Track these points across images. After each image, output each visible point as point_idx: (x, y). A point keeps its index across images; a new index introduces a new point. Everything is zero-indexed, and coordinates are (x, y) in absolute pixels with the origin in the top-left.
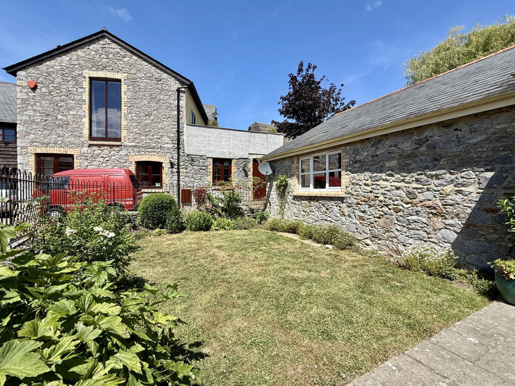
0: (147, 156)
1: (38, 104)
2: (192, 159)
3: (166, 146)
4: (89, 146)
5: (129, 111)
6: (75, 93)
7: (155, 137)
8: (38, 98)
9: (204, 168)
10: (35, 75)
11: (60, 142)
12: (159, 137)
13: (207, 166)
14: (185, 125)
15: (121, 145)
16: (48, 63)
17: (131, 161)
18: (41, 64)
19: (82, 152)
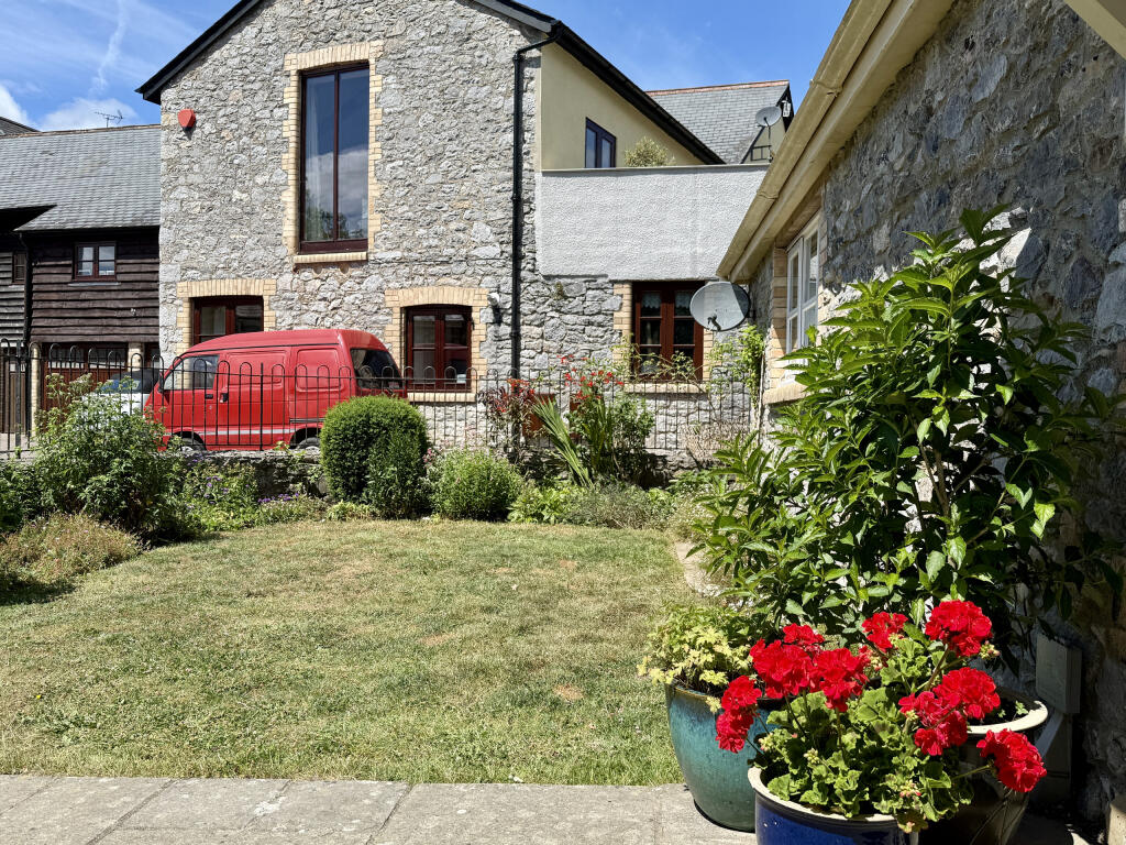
0: (432, 289)
1: (196, 168)
2: (561, 290)
3: (482, 252)
4: (295, 270)
5: (386, 153)
6: (267, 122)
7: (453, 226)
8: (196, 152)
9: (600, 318)
10: (192, 93)
11: (236, 264)
12: (462, 225)
13: (610, 314)
14: (538, 176)
15: (367, 261)
16: (216, 55)
17: (391, 309)
18: (204, 61)
19: (281, 286)
